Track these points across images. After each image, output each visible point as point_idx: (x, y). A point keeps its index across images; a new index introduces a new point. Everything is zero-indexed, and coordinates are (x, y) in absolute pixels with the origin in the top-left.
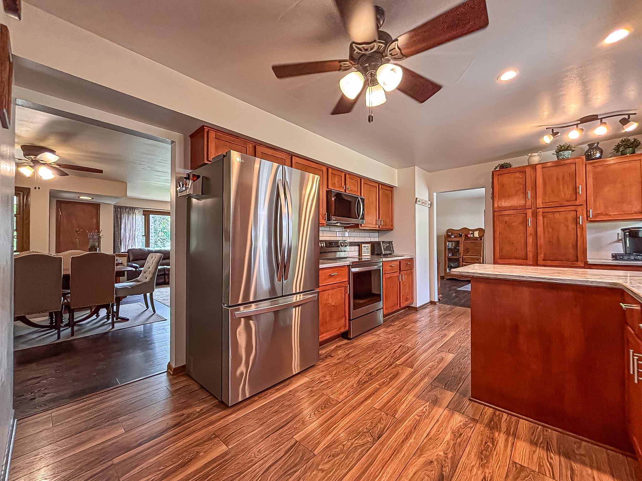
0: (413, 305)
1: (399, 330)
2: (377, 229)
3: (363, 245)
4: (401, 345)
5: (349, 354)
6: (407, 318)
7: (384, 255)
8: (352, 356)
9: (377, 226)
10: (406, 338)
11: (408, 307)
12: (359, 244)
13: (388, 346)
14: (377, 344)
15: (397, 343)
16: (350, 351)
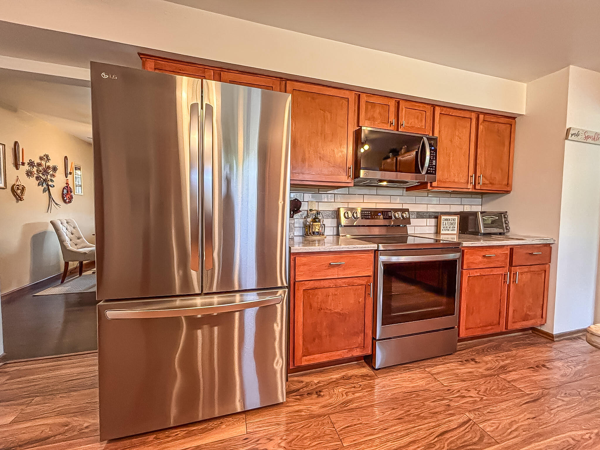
0: (544, 329)
1: (486, 376)
2: (470, 190)
3: (443, 217)
4: (470, 420)
5: (350, 401)
6: (521, 352)
7: (485, 234)
8: (352, 410)
9: (470, 186)
10: (489, 405)
11: (533, 329)
12: (437, 216)
13: (437, 410)
14: (418, 395)
15: (460, 410)
16: (357, 395)
